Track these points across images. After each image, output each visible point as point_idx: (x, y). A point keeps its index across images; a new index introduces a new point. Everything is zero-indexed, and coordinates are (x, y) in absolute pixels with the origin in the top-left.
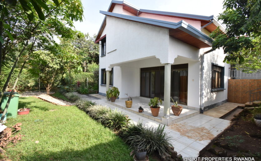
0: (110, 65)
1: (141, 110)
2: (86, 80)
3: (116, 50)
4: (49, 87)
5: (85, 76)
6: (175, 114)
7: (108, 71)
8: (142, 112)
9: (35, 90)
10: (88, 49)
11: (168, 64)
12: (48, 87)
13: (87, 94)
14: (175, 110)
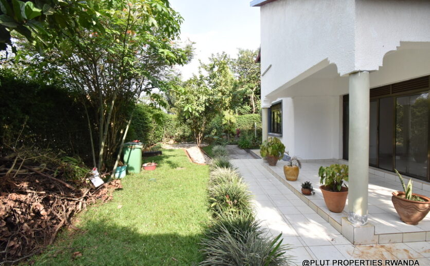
0: (266, 96)
1: (307, 191)
2: (254, 125)
3: (271, 66)
4: (200, 138)
5: (252, 120)
6: (403, 218)
7: (263, 108)
8: (309, 194)
9: (190, 141)
10: (257, 75)
11: (355, 73)
12: (198, 137)
13: (248, 148)
14: (402, 206)
